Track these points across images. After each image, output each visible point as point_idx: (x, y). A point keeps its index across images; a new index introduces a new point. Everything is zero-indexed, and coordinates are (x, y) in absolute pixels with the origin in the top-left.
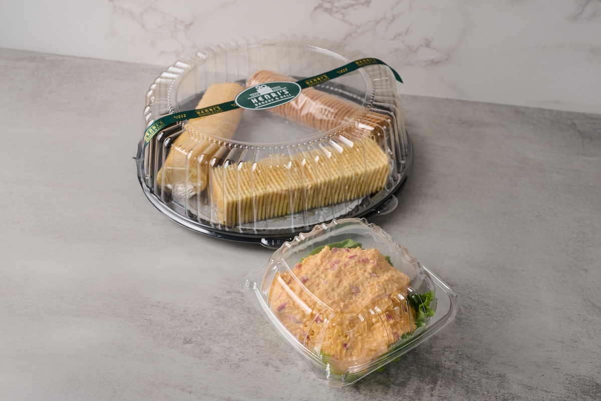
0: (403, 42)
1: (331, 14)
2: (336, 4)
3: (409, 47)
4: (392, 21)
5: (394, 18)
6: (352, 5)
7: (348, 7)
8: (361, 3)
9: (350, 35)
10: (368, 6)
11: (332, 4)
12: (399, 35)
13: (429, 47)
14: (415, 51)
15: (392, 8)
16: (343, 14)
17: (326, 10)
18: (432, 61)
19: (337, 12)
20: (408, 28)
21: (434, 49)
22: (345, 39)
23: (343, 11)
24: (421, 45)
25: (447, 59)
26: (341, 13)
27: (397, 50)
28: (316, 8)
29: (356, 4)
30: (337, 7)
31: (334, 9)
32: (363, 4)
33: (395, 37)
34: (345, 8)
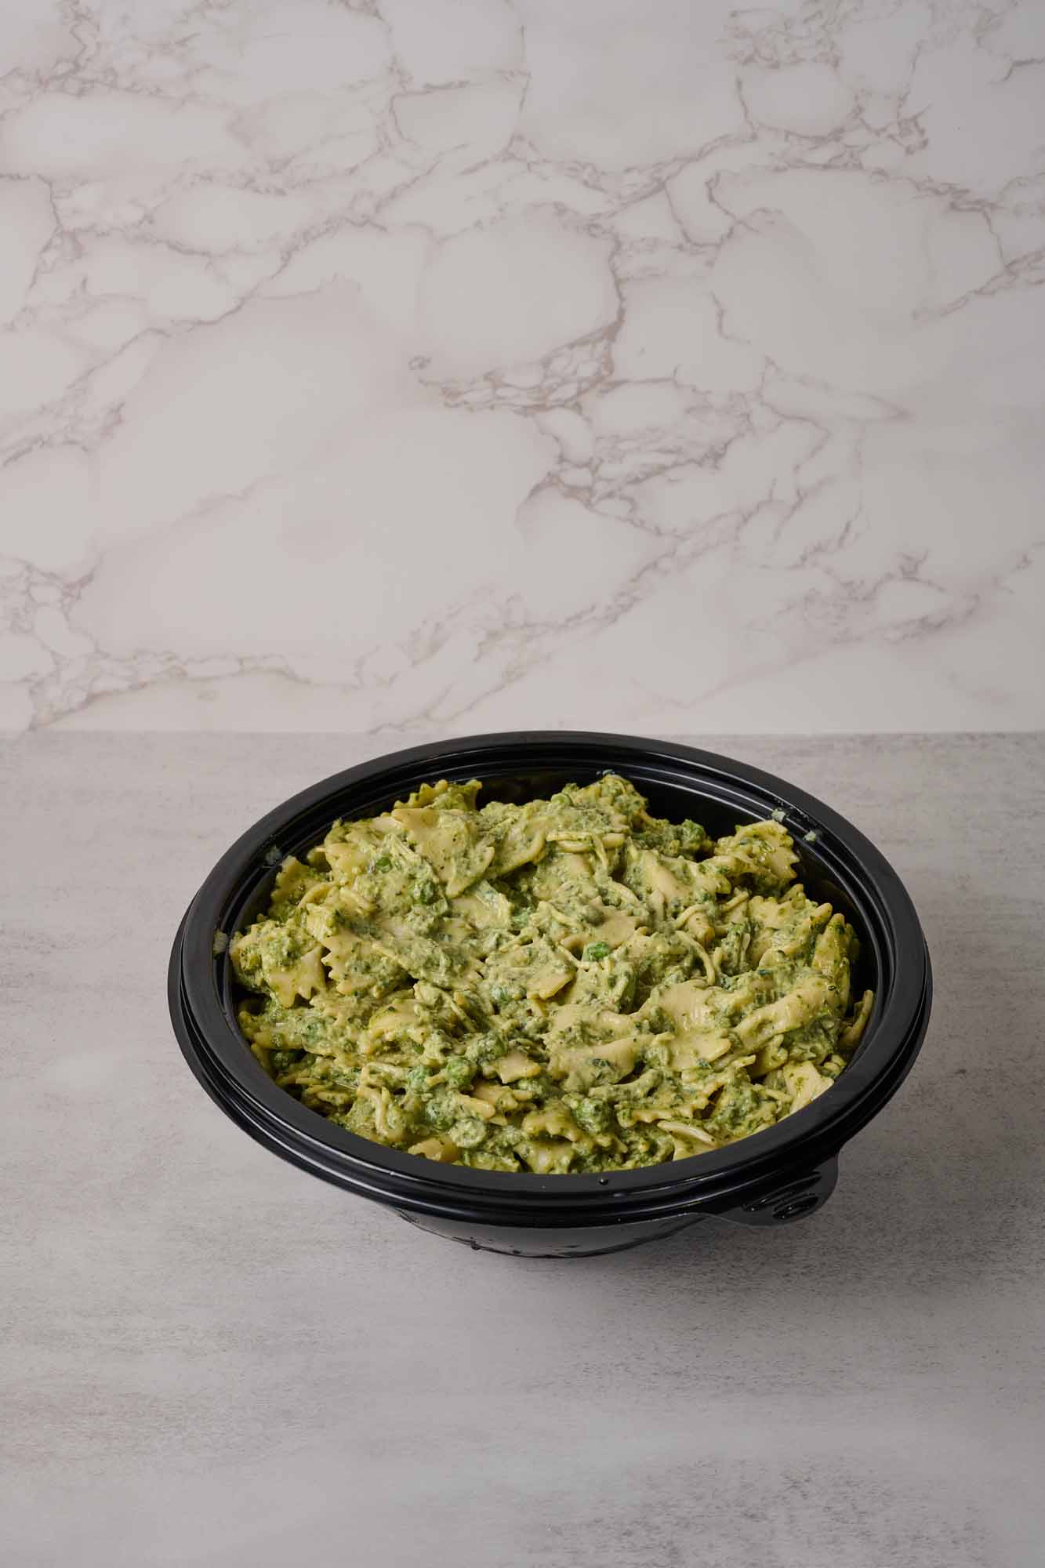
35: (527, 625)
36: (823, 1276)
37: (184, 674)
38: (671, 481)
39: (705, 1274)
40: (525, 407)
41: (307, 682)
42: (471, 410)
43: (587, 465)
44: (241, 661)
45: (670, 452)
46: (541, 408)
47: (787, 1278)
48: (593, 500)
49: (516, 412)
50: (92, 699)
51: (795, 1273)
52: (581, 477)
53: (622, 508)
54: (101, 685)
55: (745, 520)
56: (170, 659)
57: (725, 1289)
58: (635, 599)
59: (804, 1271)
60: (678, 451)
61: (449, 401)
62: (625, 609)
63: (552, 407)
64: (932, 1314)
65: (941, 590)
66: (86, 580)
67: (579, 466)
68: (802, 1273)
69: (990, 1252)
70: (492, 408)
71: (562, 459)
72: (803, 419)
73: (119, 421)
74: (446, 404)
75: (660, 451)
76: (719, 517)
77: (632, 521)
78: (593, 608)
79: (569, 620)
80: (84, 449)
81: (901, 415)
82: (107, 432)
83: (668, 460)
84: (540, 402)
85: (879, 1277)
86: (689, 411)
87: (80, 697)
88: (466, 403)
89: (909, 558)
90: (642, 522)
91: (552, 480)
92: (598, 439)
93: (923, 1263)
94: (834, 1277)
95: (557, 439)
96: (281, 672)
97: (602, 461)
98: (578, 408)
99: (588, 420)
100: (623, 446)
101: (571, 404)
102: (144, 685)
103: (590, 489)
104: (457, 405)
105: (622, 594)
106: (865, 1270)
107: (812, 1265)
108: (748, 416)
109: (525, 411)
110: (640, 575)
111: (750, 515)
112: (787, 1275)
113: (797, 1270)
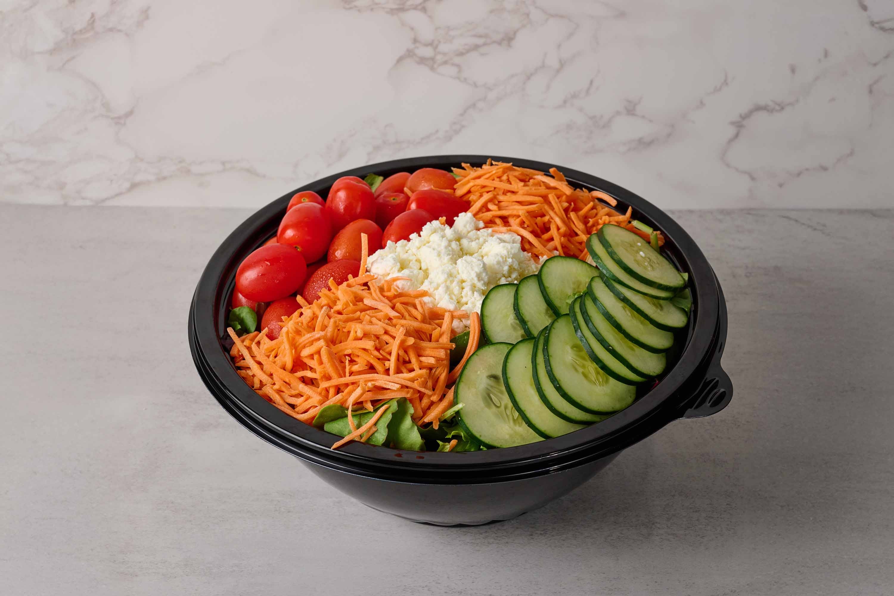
0: (581, 110)
1: (432, 69)
2: (443, 47)
3: (592, 118)
4: (558, 71)
5: (562, 64)
6: (476, 47)
7: (468, 51)
8: (494, 42)
9: (474, 105)
10: (509, 46)
11: (436, 48)
12: (574, 96)
13: (633, 115)
14: (607, 125)
15: (559, 46)
16: (458, 66)
17: (422, 61)
18: (640, 141)
19: (445, 63)
20: (591, 82)
21: (643, 117)
22: (462, 115)
23: (457, 60)
24: (618, 113)
25: (669, 135)
26: (454, 65)
27: (569, 127)
28: (400, 60)
29: (485, 44)
30: (445, 54)
31: (439, 58)
32: (499, 43)
33: (565, 102)
34: (461, 54)
35: (397, 142)
36: (553, 536)
37: (188, 171)
38: (483, 55)
39: (481, 534)
40: (392, 10)
41: (264, 176)
42: (359, 11)
43: (430, 44)
44: (223, 163)
45: (480, 36)
46: (402, 9)
47: (531, 536)
48: (435, 66)
49: (387, 13)
50: (134, 186)
51: (536, 534)
52: (428, 52)
53: (452, 70)
54: (139, 178)
55: (529, 78)
56: (180, 162)
57: (493, 543)
58: (463, 127)
59: (542, 533)
60: (486, 36)
61: (347, 6)
62: (457, 132)
63: (408, 10)
64: (618, 560)
65: (651, 121)
66: (130, 114)
67: (426, 45)
68: (541, 534)
69: (657, 523)
70: (372, 10)
71: (415, 41)
72: (562, 17)
73: (147, 18)
74: (345, 8)
75: (475, 36)
76: (512, 76)
77: (458, 78)
78: (437, 131)
79: (422, 139)
80: (127, 35)
81: (622, 15)
82: (140, 24)
83: (480, 41)
84: (401, 6)
85: (588, 537)
86: (492, 12)
87: (127, 185)
88: (356, 7)
89: (629, 102)
90: (465, 79)
91: (410, 54)
92: (437, 29)
93: (615, 529)
94: (560, 537)
95: (412, 29)
96: (248, 171)
97: (440, 42)
98: (424, 10)
99: (430, 17)
100: (452, 33)
101: (420, 7)
102: (164, 178)
103: (433, 59)
104: (351, 8)
105: (455, 123)
106: (579, 532)
107: (547, 529)
108: (528, 15)
109: (392, 12)
110: (465, 112)
111: (532, 75)
112: (532, 535)
113: (537, 532)
